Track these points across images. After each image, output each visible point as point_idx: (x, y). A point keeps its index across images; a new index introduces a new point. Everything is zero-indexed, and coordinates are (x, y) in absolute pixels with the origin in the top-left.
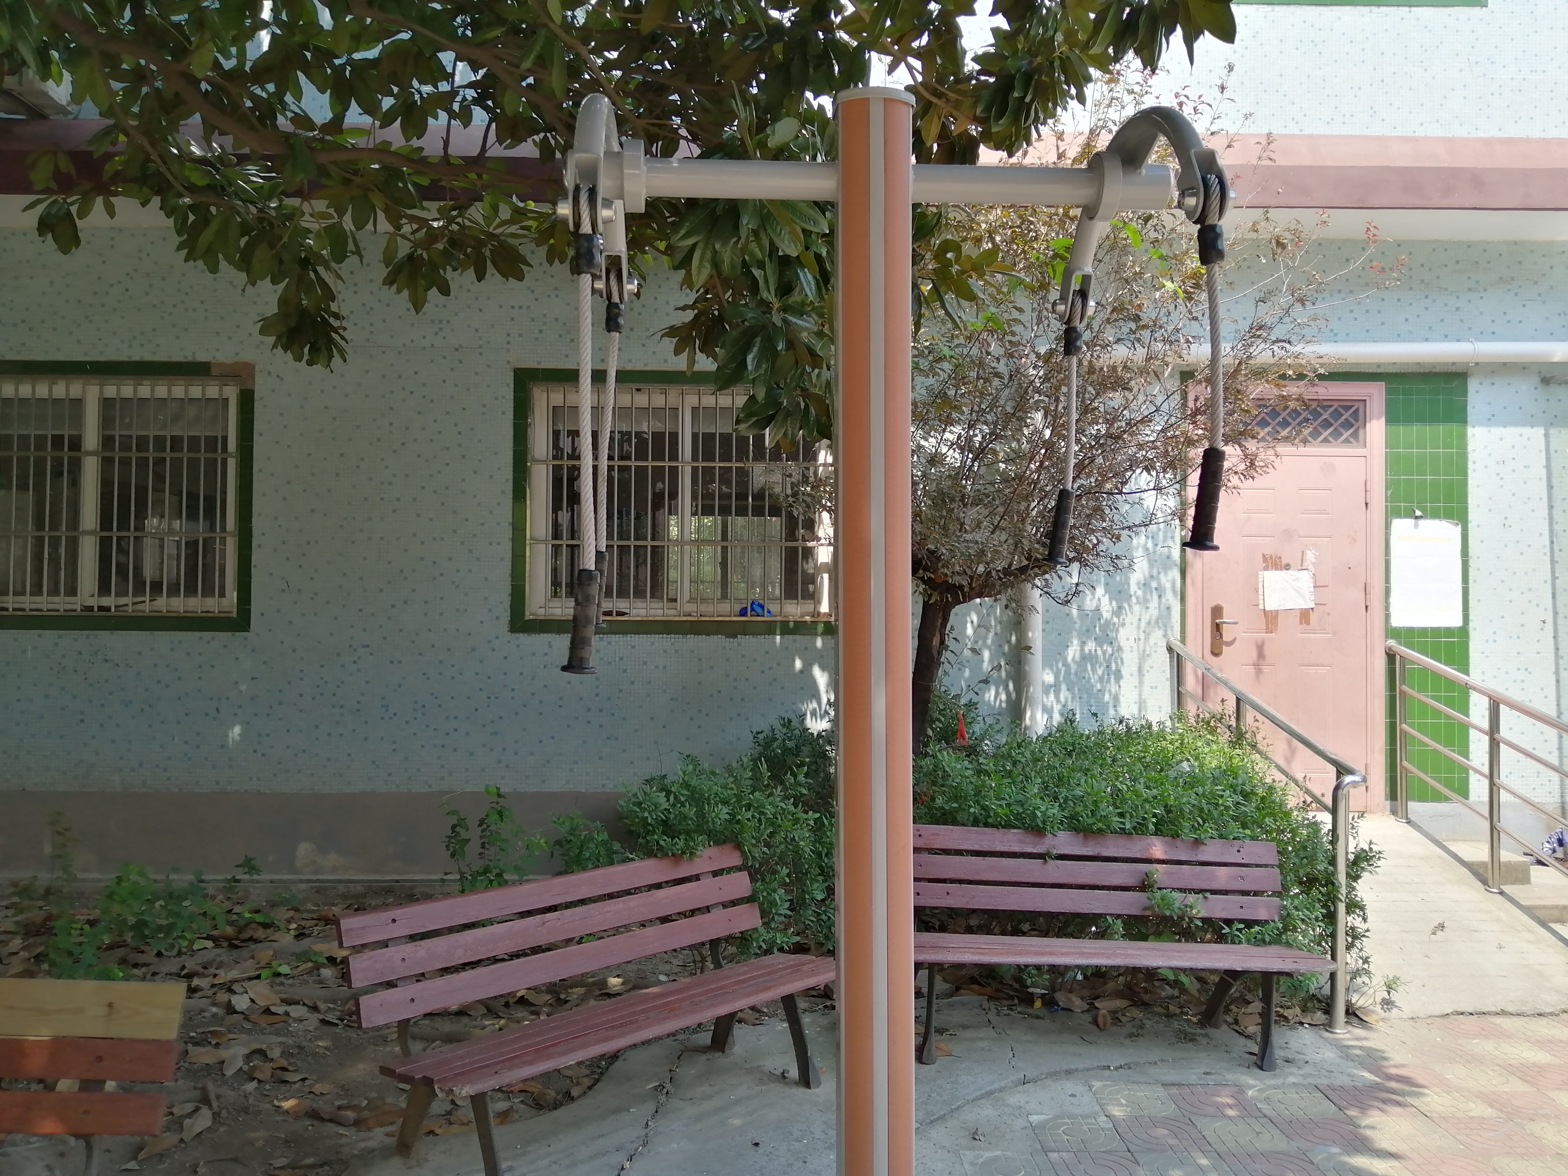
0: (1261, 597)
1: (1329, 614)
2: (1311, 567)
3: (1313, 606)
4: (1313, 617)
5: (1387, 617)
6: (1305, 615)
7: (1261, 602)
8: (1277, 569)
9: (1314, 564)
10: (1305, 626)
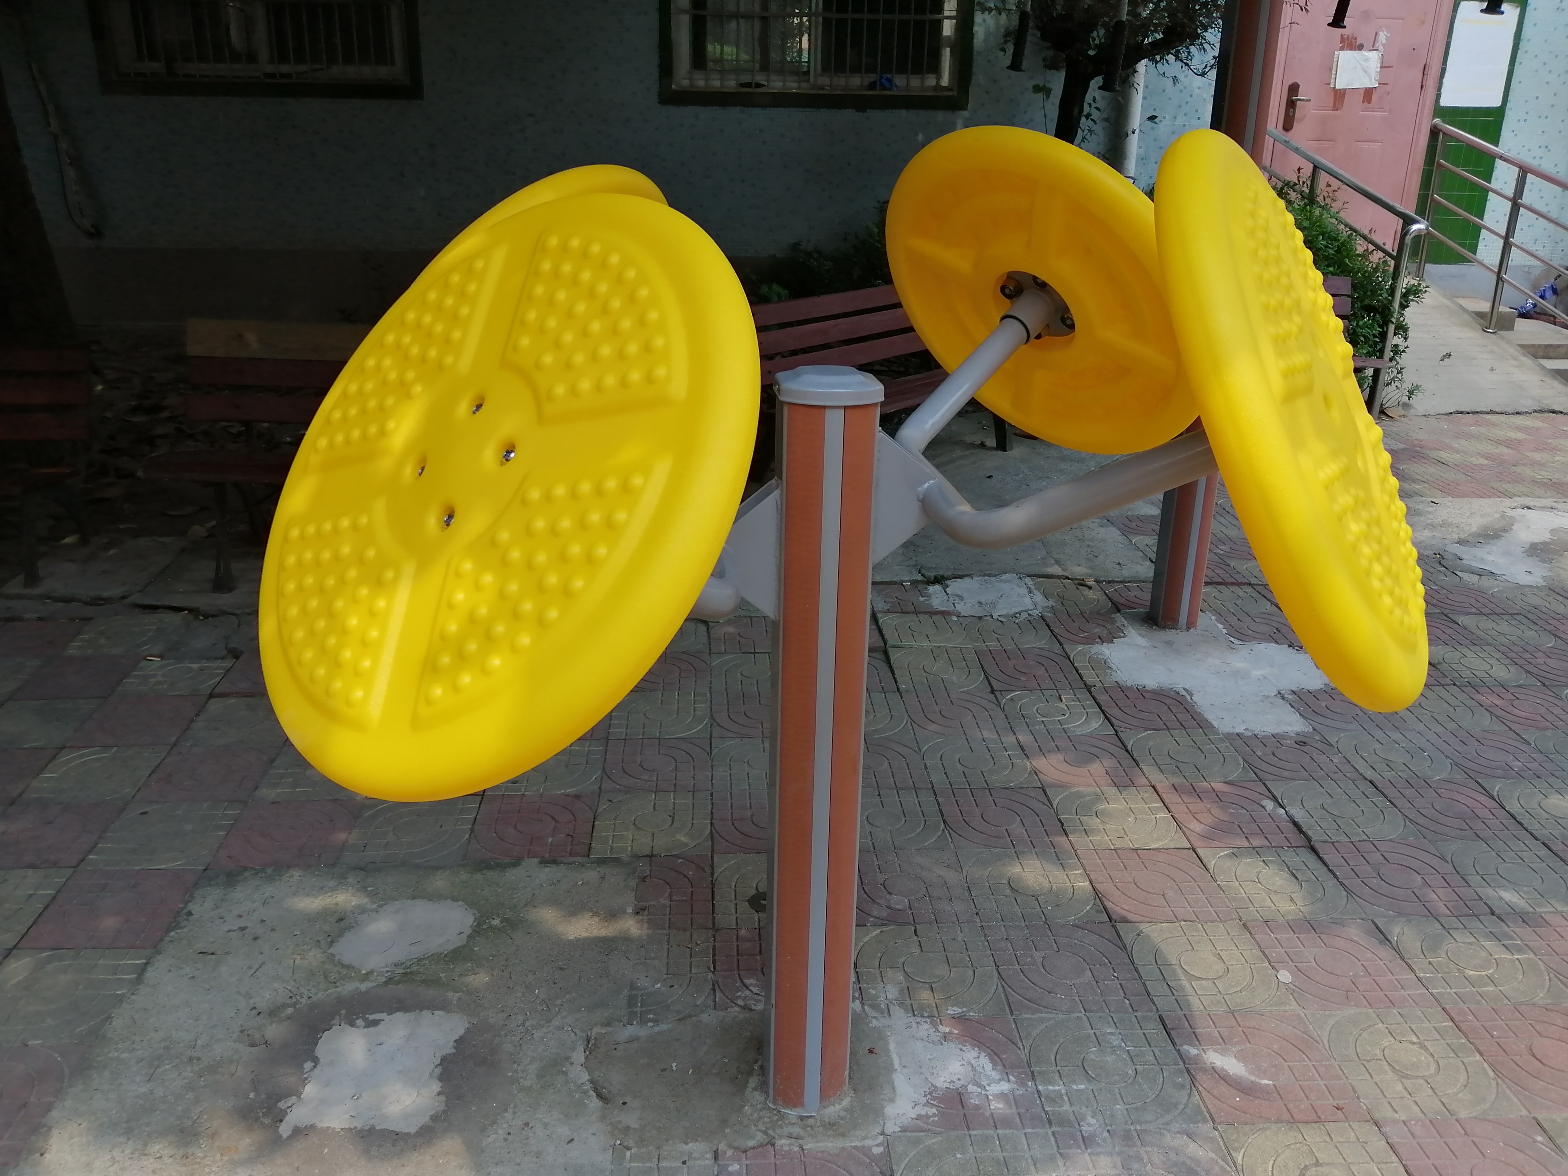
0: (1333, 76)
1: (1389, 93)
2: (1381, 48)
3: (1377, 85)
4: (1375, 98)
5: (1438, 96)
6: (1368, 93)
7: (1332, 81)
8: (1351, 50)
9: (1383, 45)
10: (1366, 104)
